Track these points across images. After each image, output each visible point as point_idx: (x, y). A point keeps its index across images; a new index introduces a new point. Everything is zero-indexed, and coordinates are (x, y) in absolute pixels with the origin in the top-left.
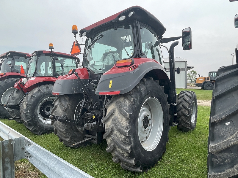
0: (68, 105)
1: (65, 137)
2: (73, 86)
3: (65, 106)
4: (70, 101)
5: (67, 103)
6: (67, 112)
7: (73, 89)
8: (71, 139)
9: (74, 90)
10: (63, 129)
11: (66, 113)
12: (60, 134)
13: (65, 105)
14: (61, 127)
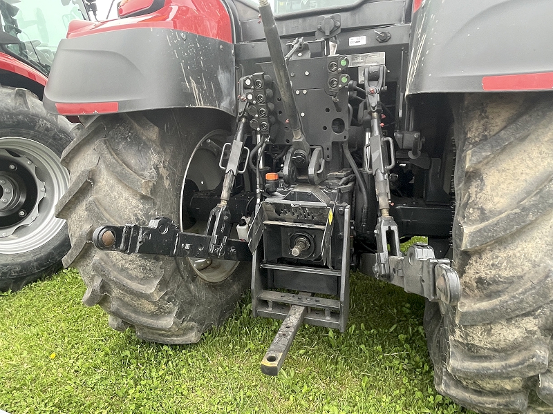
0: (157, 168)
1: (154, 315)
2: (186, 65)
3: (146, 173)
4: (164, 149)
5: (154, 158)
6: (158, 201)
7: (189, 82)
8: (179, 315)
9: (191, 88)
10: (145, 280)
11: (154, 204)
12: (126, 305)
13: (143, 169)
14: (134, 273)
